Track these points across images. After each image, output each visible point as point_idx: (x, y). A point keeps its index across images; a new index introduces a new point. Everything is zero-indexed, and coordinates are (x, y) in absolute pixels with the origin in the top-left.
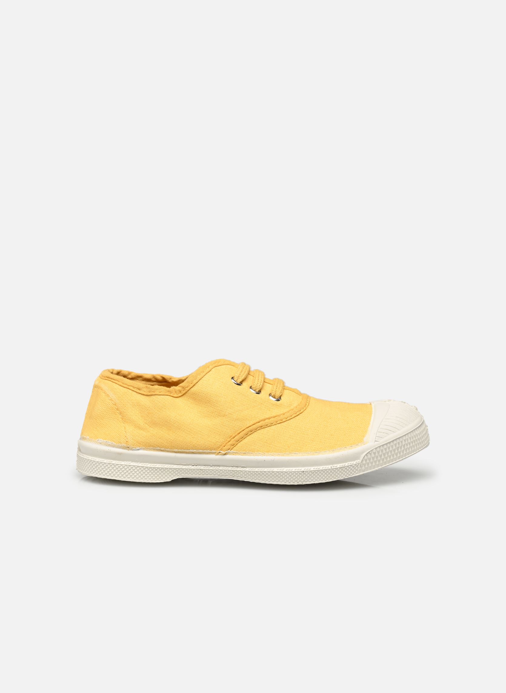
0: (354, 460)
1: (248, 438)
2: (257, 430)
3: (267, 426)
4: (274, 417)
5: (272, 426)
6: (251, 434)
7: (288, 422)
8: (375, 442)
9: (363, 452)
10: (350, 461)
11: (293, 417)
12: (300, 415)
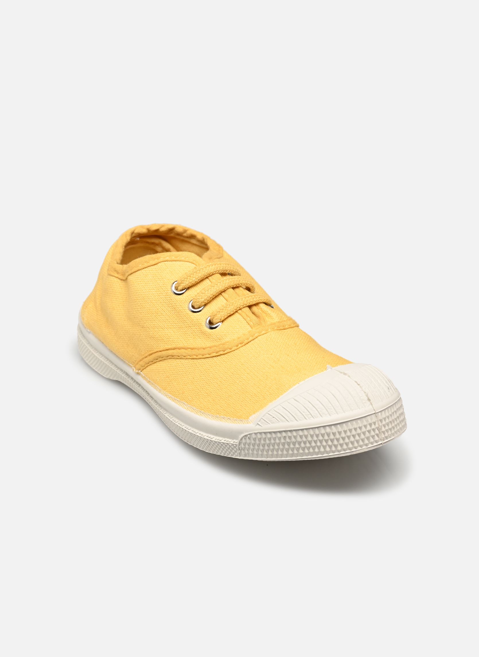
0: (233, 439)
1: (158, 364)
2: (168, 358)
3: (179, 357)
4: (192, 349)
5: (184, 359)
6: (161, 360)
7: (203, 360)
8: (256, 425)
9: (242, 433)
10: (228, 438)
11: (211, 355)
12: (222, 356)
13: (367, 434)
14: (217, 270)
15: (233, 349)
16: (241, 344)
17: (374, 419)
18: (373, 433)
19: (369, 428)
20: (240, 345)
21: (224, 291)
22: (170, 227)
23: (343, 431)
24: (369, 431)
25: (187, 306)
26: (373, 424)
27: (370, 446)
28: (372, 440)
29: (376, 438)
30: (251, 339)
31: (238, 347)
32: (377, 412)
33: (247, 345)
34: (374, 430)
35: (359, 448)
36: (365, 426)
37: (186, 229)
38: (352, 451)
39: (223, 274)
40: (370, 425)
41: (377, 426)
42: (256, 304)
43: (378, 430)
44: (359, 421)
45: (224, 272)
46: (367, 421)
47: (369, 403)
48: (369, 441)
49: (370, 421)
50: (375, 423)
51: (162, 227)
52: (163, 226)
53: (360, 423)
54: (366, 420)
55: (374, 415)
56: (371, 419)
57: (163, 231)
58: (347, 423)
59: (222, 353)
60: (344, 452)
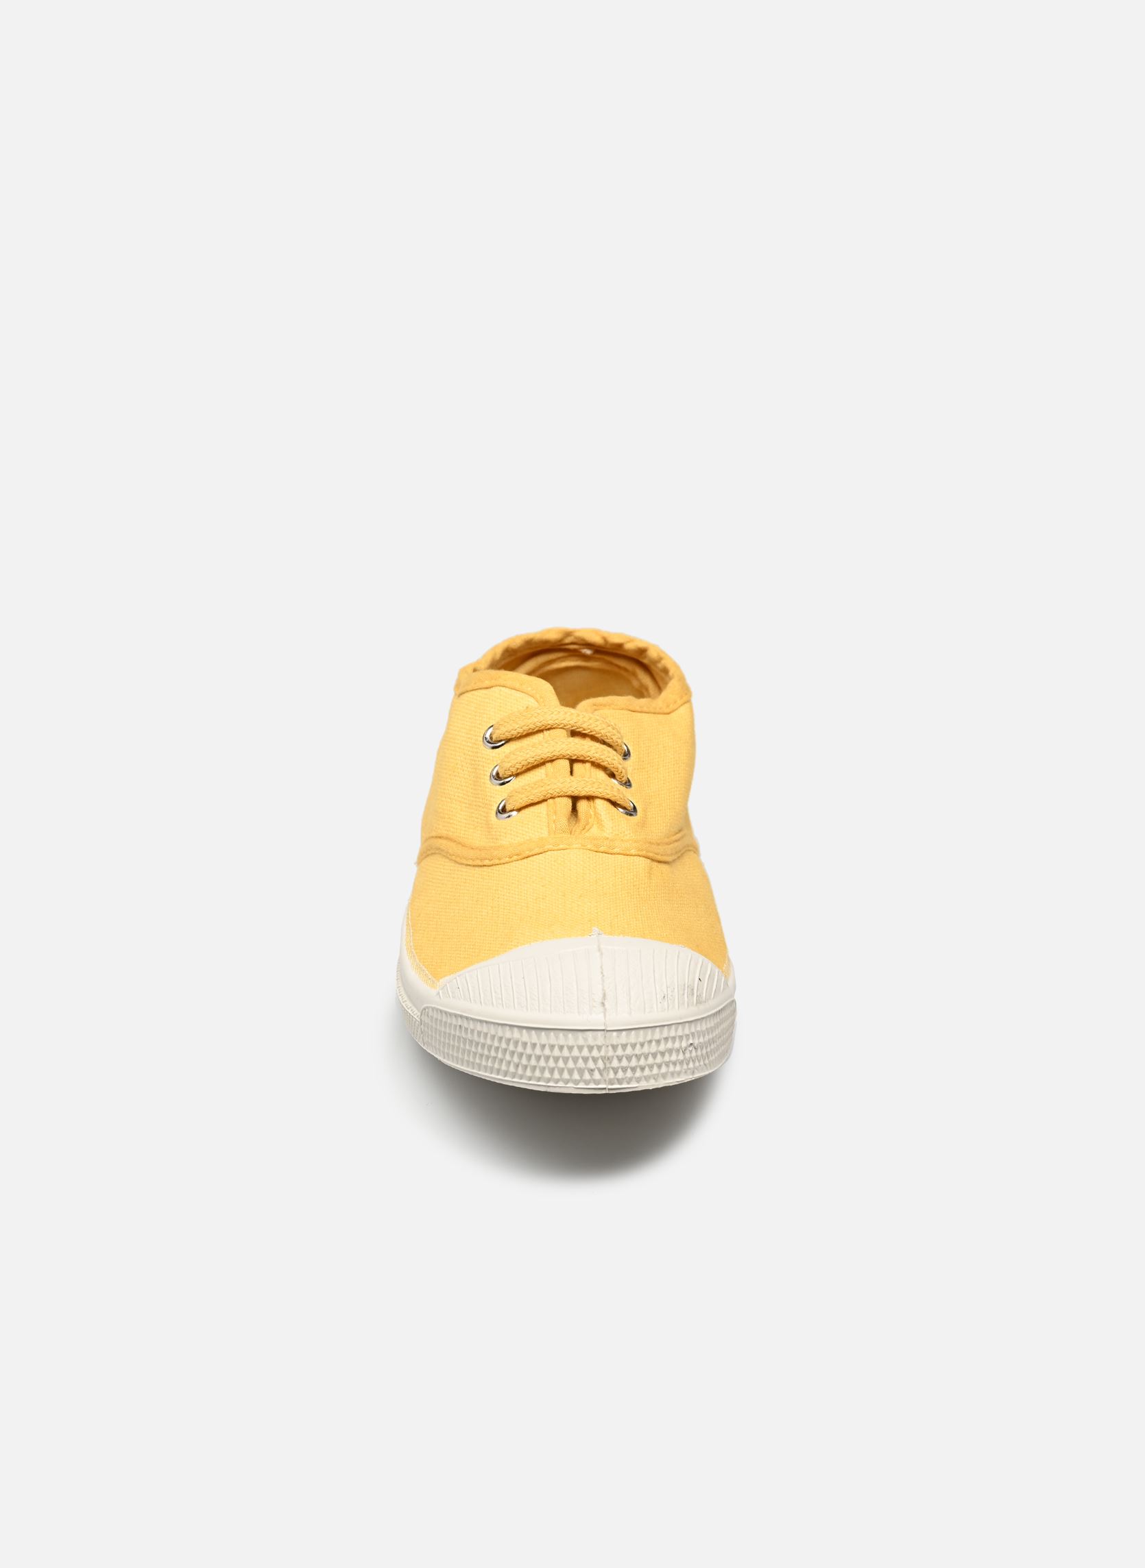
2: (437, 851)
3: (445, 854)
4: (463, 845)
5: (449, 859)
6: (432, 854)
7: (463, 868)
8: (437, 994)
9: (424, 1002)
11: (475, 863)
12: (485, 869)
13: (581, 1063)
14: (589, 727)
15: (502, 861)
16: (518, 855)
17: (600, 1039)
18: (591, 1065)
19: (585, 1052)
20: (515, 857)
21: (552, 761)
22: (641, 645)
23: (538, 1045)
24: (586, 1060)
25: (490, 770)
26: (595, 1047)
27: (582, 1085)
28: (587, 1076)
29: (597, 1076)
30: (537, 851)
31: (511, 860)
32: (608, 1029)
33: (525, 860)
34: (595, 1060)
35: (561, 1084)
36: (580, 1048)
37: (662, 655)
38: (548, 1084)
39: (574, 733)
40: (591, 1048)
41: (603, 1053)
42: (589, 798)
43: (603, 1061)
44: (570, 1035)
45: (578, 730)
46: (585, 1040)
47: (601, 1009)
48: (581, 1077)
49: (591, 1042)
50: (599, 1048)
51: (629, 642)
52: (631, 640)
53: (571, 1039)
54: (583, 1037)
55: (602, 1032)
56: (595, 1039)
57: (628, 650)
58: (549, 1031)
59: (487, 862)
60: (536, 1083)
